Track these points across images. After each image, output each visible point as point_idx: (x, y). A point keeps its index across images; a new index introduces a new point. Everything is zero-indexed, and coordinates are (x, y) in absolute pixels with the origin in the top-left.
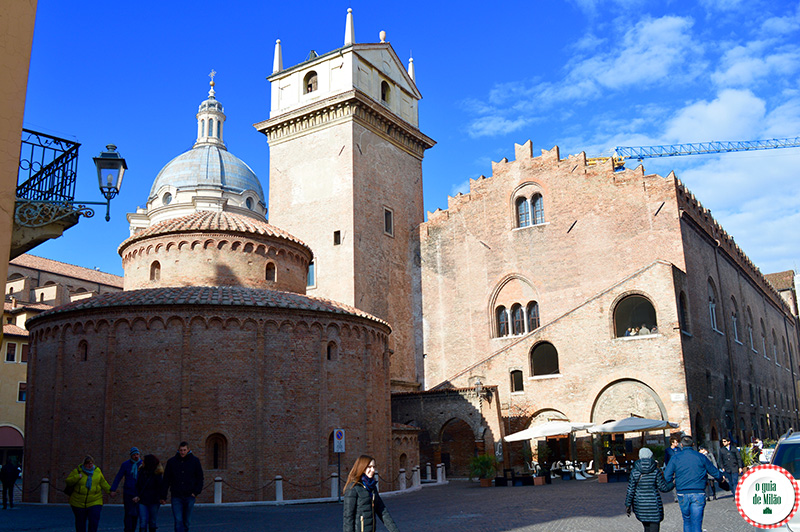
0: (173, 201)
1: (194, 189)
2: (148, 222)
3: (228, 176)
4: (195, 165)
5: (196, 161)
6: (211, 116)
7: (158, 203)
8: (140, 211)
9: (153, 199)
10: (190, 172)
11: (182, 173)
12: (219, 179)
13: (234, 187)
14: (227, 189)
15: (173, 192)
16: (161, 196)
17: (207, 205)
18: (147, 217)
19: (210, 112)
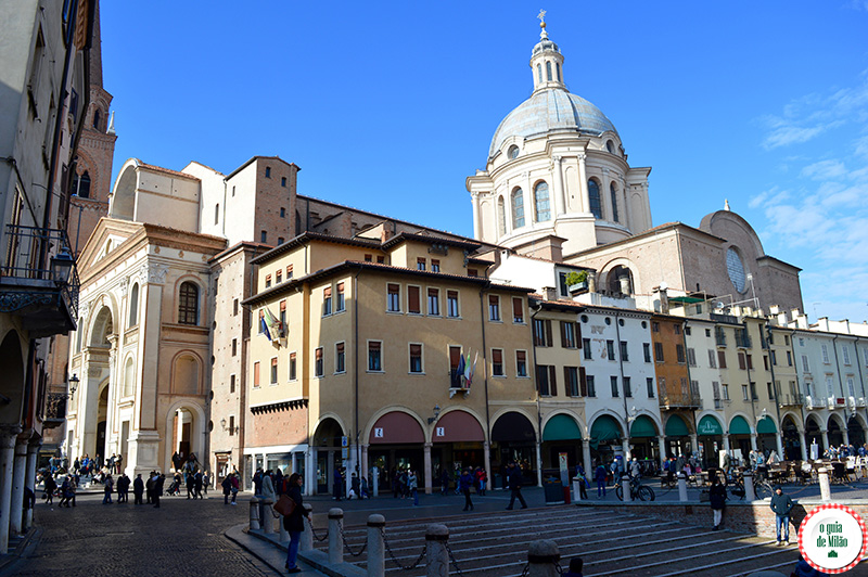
0: (522, 153)
1: (546, 135)
2: (491, 184)
3: (582, 116)
4: (542, 110)
5: (542, 105)
6: (548, 58)
7: (503, 159)
8: (481, 174)
9: (493, 159)
10: (537, 118)
11: (527, 120)
12: (573, 120)
13: (590, 129)
14: (583, 131)
15: (519, 143)
16: (505, 152)
17: (566, 149)
18: (490, 178)
19: (546, 54)
